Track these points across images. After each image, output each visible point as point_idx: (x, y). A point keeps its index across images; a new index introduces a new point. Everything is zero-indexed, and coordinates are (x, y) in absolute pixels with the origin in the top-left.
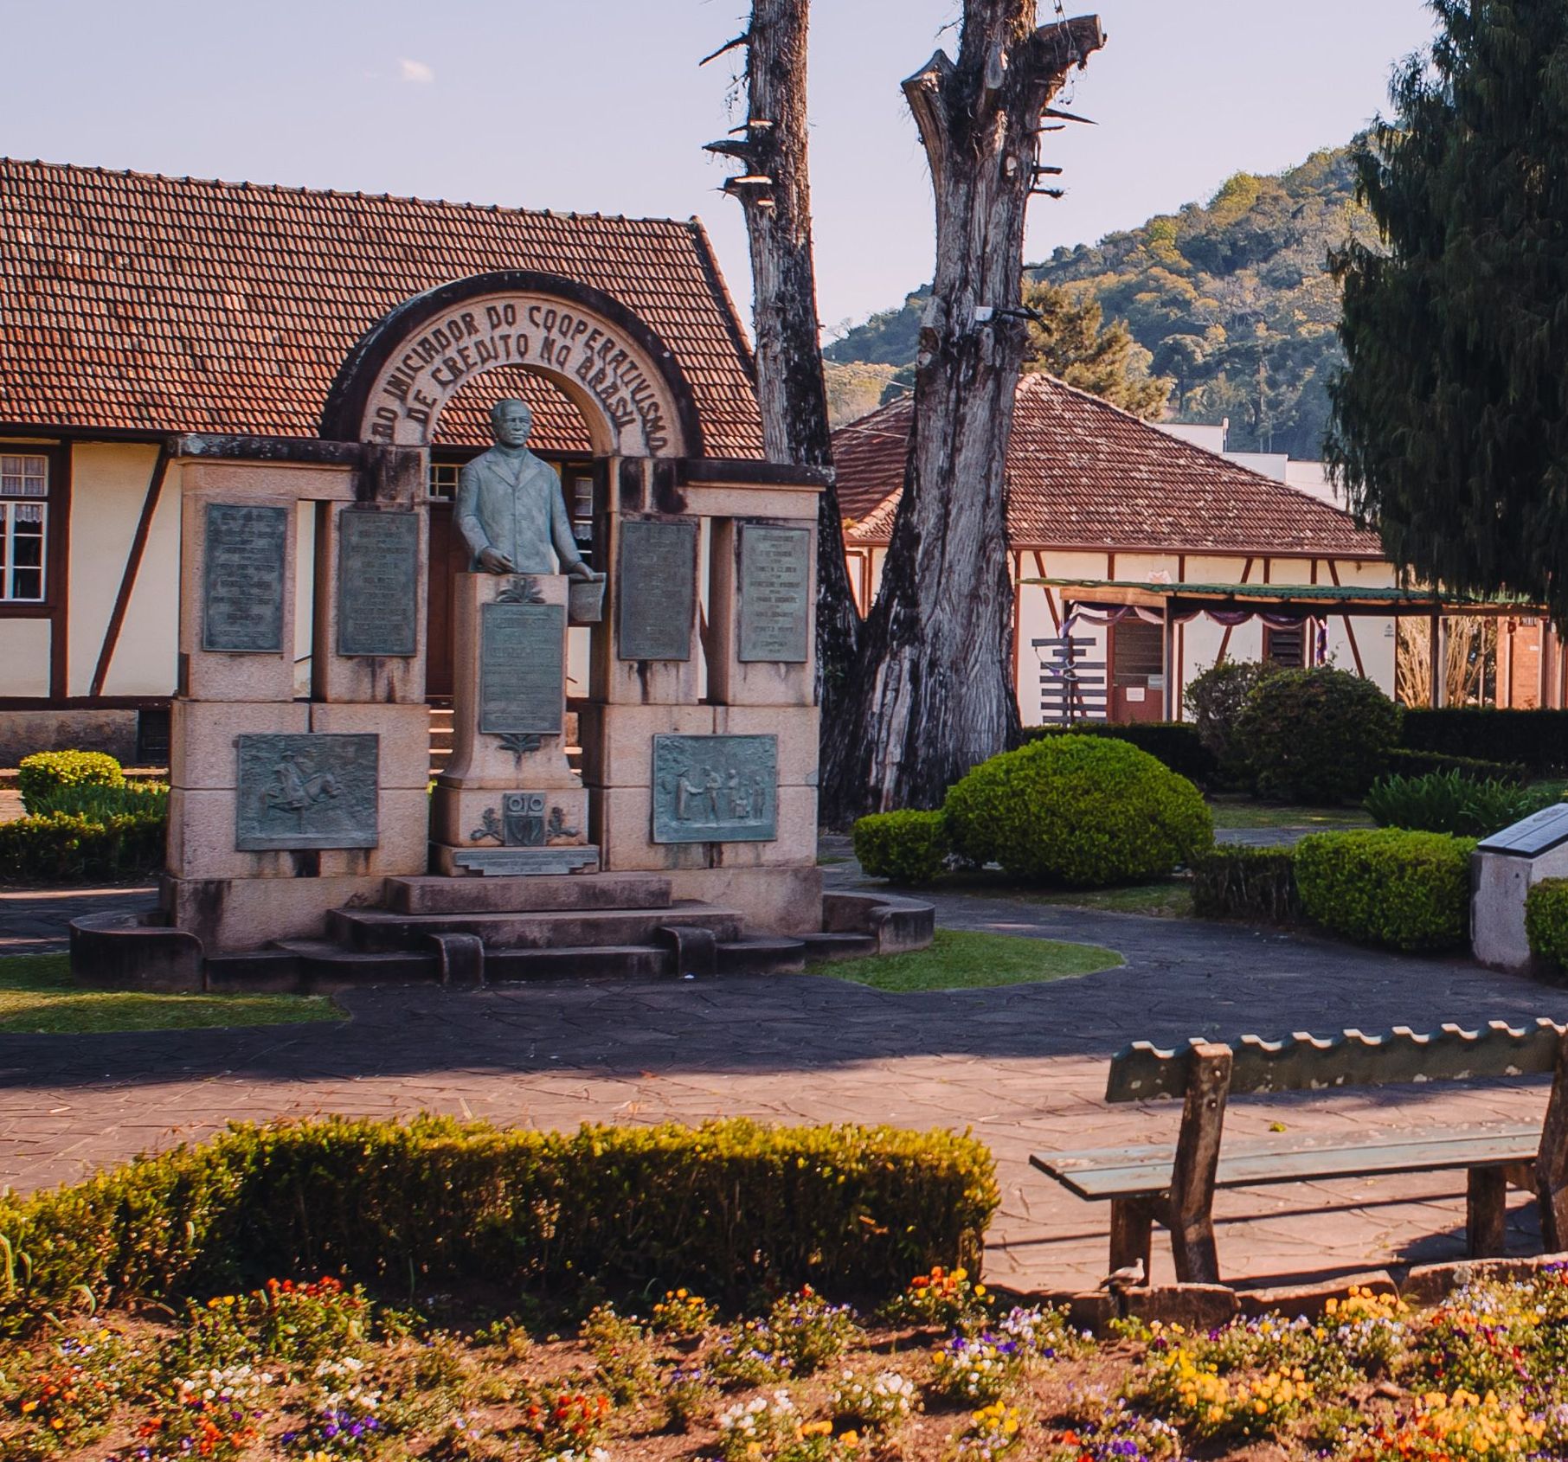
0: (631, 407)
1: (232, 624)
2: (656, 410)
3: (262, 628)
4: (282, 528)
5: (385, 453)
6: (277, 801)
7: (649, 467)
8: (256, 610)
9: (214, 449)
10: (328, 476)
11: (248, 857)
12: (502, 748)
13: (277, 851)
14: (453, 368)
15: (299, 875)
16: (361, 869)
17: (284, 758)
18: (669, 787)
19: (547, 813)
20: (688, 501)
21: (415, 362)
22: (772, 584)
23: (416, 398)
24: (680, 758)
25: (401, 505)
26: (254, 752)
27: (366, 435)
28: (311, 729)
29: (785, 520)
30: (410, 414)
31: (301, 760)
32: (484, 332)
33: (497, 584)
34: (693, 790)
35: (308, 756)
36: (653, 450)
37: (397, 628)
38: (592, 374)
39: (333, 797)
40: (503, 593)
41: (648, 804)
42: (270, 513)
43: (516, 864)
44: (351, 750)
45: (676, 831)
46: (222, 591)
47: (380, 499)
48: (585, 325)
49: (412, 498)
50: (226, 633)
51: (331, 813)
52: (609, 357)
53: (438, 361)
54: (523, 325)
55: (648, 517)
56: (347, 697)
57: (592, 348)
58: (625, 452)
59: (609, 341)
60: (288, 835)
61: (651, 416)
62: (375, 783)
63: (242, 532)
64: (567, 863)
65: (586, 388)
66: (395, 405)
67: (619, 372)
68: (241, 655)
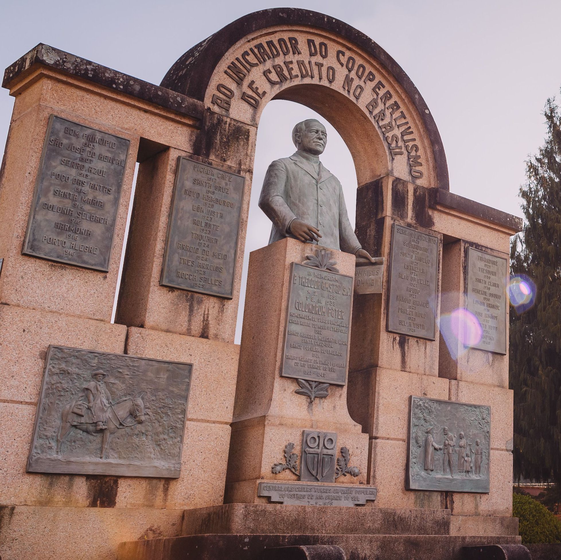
0: (400, 143)
1: (59, 234)
2: (416, 151)
3: (90, 244)
4: (122, 157)
5: (220, 121)
6: (83, 420)
7: (411, 189)
8: (85, 226)
9: (69, 65)
10: (171, 126)
11: (38, 480)
12: (297, 393)
13: (72, 476)
14: (280, 74)
15: (93, 504)
16: (159, 501)
17: (95, 376)
18: (421, 443)
19: (336, 453)
20: (435, 220)
21: (251, 58)
22: (485, 293)
23: (250, 86)
24: (428, 418)
25: (230, 167)
26: (63, 366)
27: (208, 103)
28: (126, 351)
29: (491, 249)
30: (244, 97)
31: (112, 380)
32: (305, 56)
33: (303, 250)
34: (437, 446)
35: (120, 376)
36: (414, 178)
37: (218, 270)
38: (376, 112)
39: (140, 422)
40: (308, 258)
41: (404, 455)
42: (113, 140)
43: (311, 497)
44: (164, 376)
45: (425, 479)
46: (53, 200)
47: (212, 157)
48: (374, 77)
49: (240, 164)
50: (51, 241)
51: (136, 440)
52: (389, 103)
53: (269, 64)
54: (331, 61)
55: (409, 225)
56: (164, 327)
57: (377, 94)
58: (396, 174)
59: (388, 92)
60: (87, 459)
61: (413, 153)
62: (184, 412)
63: (82, 150)
64: (354, 499)
65: (373, 121)
66: (233, 86)
67: (394, 116)
68: (64, 265)
